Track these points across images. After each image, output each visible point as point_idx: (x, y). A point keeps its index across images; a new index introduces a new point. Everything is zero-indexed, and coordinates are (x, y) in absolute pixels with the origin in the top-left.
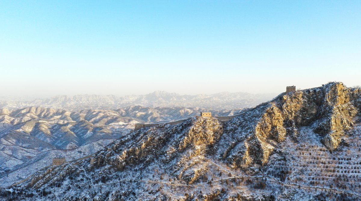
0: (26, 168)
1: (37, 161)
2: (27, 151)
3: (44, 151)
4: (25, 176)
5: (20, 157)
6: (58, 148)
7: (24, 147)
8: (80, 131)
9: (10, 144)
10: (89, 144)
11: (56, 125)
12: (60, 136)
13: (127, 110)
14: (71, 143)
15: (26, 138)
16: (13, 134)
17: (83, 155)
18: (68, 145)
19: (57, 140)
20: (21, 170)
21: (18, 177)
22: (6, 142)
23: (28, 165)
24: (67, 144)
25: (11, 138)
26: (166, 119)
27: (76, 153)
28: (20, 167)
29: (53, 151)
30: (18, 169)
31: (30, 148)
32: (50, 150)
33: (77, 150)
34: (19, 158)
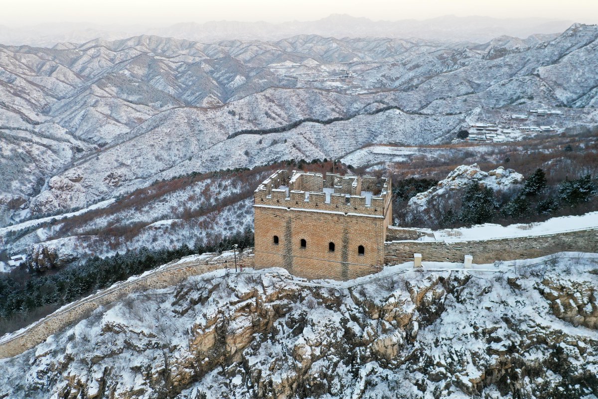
0: (132, 142)
1: (152, 129)
2: (135, 109)
3: (164, 108)
4: (131, 160)
5: (124, 119)
6: (188, 104)
7: (131, 102)
8: (222, 75)
9: (107, 95)
10: (248, 97)
11: (181, 65)
12: (190, 83)
13: (295, 43)
14: (210, 97)
15: (134, 85)
16: (112, 77)
17: (239, 119)
18: (205, 99)
19: (185, 90)
20: (123, 148)
21: (117, 161)
22: (102, 91)
23: (136, 136)
24: (203, 98)
25: (109, 85)
26: (363, 58)
27: (225, 115)
28: (121, 141)
29: (181, 109)
30: (118, 144)
31: (140, 104)
32: (176, 108)
33: (226, 107)
34: (122, 121)
